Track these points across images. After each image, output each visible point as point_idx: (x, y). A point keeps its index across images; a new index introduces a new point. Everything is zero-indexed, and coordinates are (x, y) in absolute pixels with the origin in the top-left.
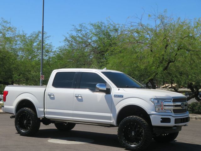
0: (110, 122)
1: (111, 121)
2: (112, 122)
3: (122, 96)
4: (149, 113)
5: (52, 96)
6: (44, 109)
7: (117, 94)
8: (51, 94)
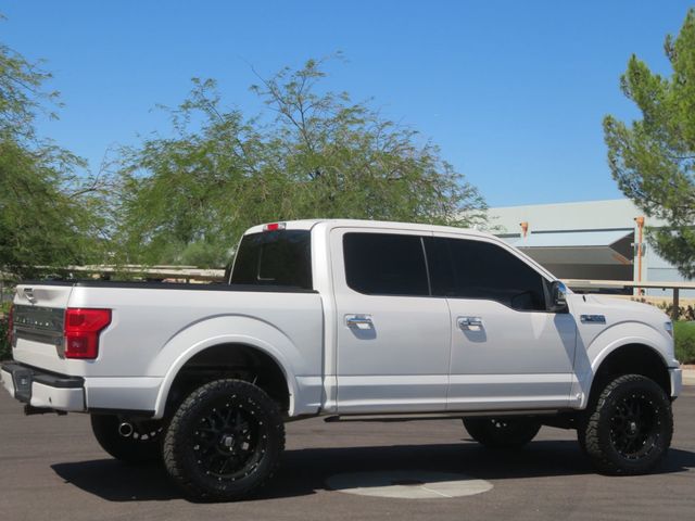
0: (568, 401)
1: (571, 398)
2: (574, 401)
4: (669, 365)
6: (323, 376)
7: (589, 313)
8: (356, 318)
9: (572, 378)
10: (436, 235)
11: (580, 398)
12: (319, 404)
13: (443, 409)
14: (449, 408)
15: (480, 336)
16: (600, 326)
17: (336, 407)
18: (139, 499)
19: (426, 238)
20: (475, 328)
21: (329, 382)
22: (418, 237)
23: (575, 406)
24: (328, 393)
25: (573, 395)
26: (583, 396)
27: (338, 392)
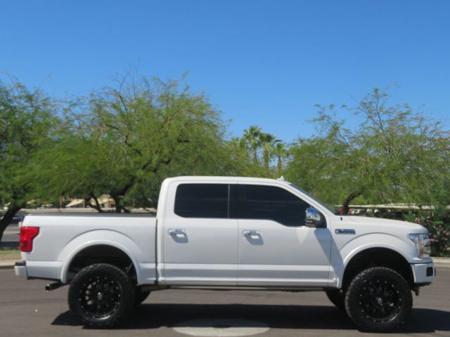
0: (328, 283)
1: (330, 281)
2: (332, 283)
3: (352, 232)
4: (409, 262)
5: (179, 236)
6: (156, 263)
7: (342, 228)
8: (176, 231)
9: (330, 268)
10: (239, 183)
11: (336, 281)
12: (155, 279)
13: (235, 284)
14: (239, 284)
15: (260, 242)
16: (351, 236)
17: (165, 281)
18: (68, 325)
19: (231, 185)
20: (256, 237)
21: (160, 266)
22: (226, 185)
23: (334, 286)
24: (160, 272)
25: (332, 279)
26: (338, 280)
27: (165, 273)
